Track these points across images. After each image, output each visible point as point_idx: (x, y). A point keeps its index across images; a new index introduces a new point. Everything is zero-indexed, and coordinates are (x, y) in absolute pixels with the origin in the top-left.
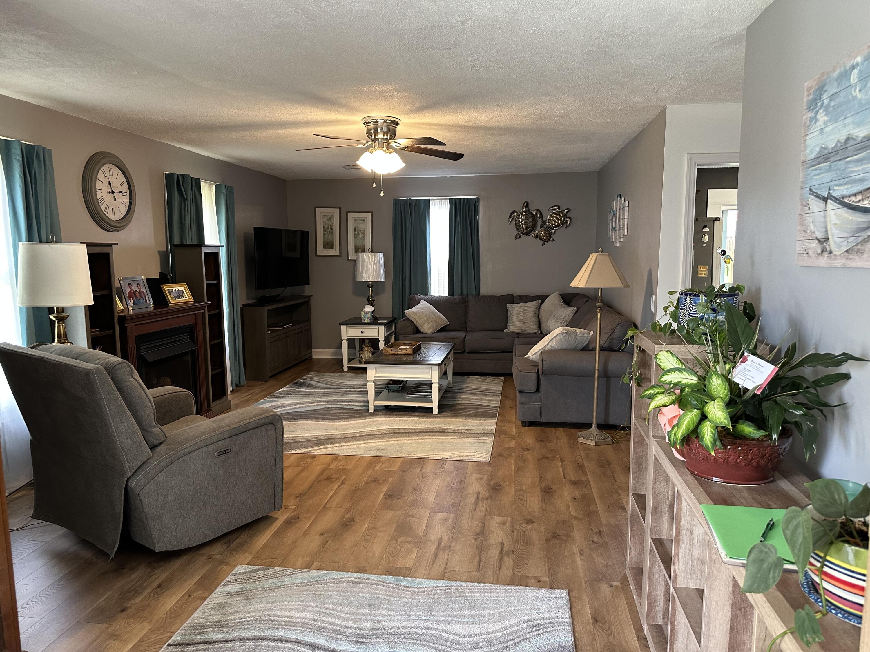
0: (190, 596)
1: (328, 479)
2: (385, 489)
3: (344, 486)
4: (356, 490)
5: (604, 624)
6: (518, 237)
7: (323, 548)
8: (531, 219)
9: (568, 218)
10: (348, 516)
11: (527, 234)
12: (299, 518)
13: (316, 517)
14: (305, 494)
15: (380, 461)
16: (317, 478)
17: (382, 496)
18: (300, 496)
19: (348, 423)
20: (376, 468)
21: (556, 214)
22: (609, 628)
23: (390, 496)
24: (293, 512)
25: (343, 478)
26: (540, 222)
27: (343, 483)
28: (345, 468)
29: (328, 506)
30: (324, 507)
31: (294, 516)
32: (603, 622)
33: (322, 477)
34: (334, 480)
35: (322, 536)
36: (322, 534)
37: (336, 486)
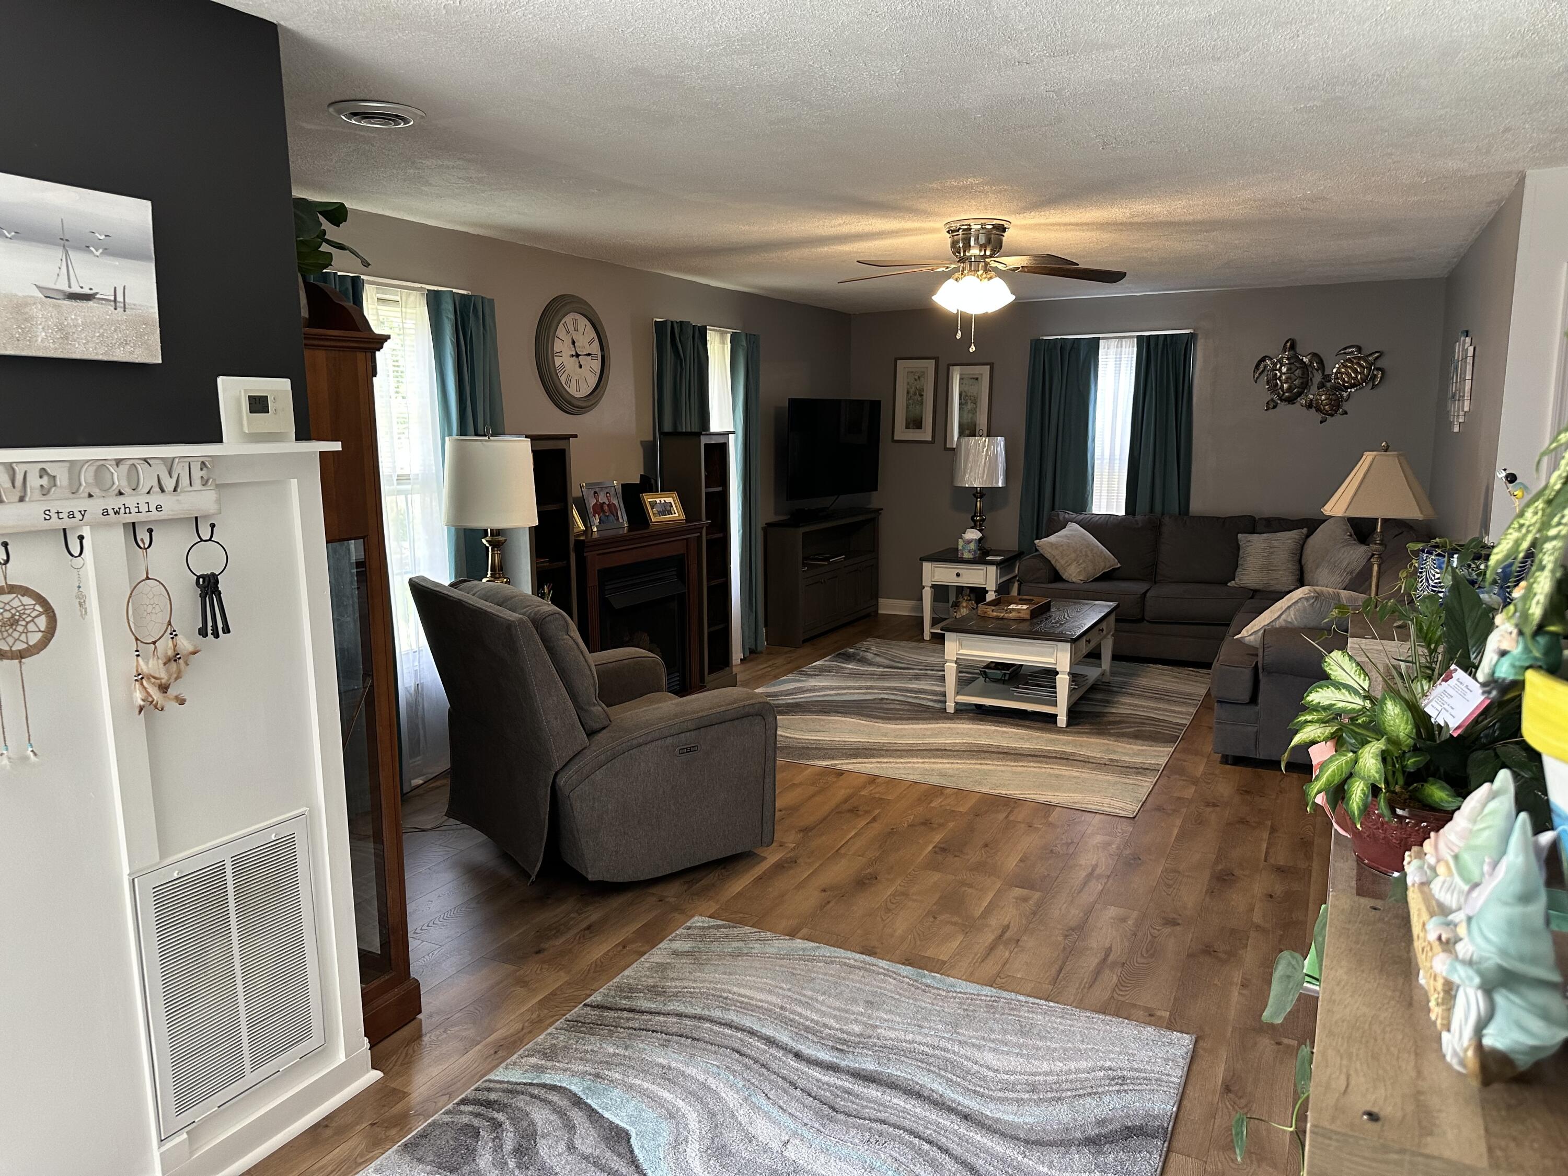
0: (624, 947)
1: (854, 811)
2: (938, 837)
3: (875, 825)
4: (892, 833)
5: (1241, 1097)
6: (1272, 406)
7: (821, 910)
8: (1298, 373)
9: (1378, 369)
10: (869, 871)
11: (1291, 400)
12: (796, 862)
13: (821, 865)
14: (812, 829)
15: (942, 793)
16: (838, 806)
17: (930, 848)
18: (805, 830)
19: (906, 727)
20: (932, 805)
21: (1352, 362)
22: (1246, 1106)
23: (944, 850)
24: (790, 852)
25: (877, 812)
26: (1318, 378)
27: (874, 819)
28: (883, 797)
29: (843, 851)
30: (837, 851)
31: (791, 857)
32: (1240, 1094)
33: (846, 806)
34: (861, 813)
35: (823, 894)
36: (824, 891)
37: (864, 823)
